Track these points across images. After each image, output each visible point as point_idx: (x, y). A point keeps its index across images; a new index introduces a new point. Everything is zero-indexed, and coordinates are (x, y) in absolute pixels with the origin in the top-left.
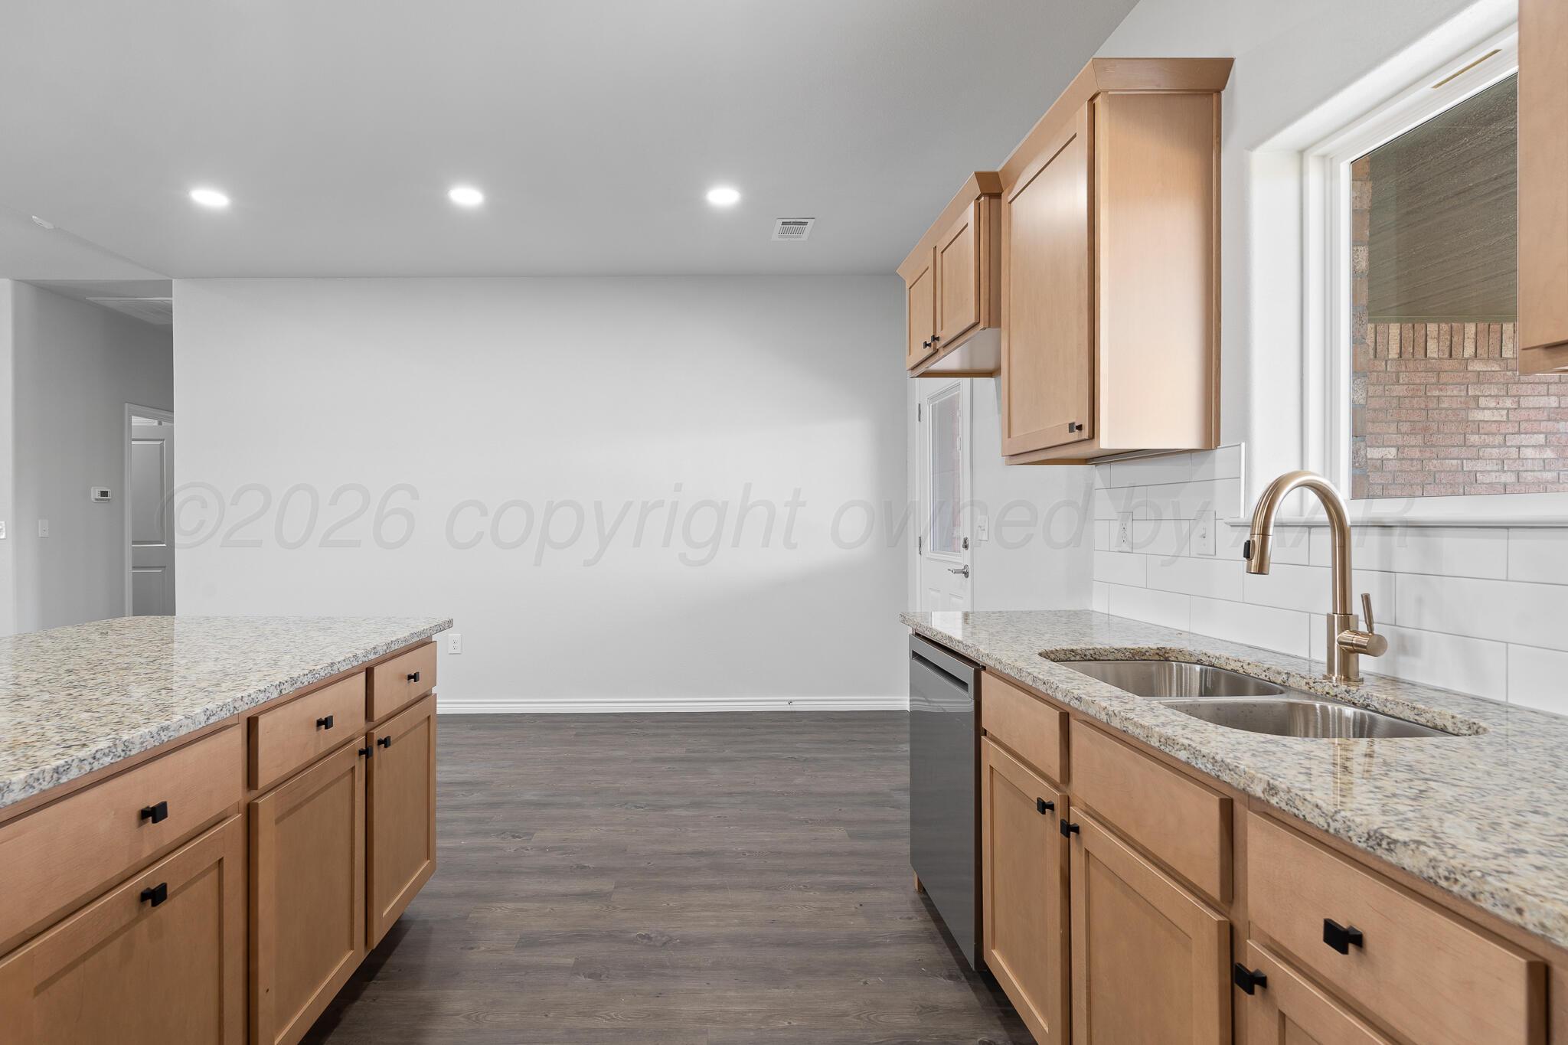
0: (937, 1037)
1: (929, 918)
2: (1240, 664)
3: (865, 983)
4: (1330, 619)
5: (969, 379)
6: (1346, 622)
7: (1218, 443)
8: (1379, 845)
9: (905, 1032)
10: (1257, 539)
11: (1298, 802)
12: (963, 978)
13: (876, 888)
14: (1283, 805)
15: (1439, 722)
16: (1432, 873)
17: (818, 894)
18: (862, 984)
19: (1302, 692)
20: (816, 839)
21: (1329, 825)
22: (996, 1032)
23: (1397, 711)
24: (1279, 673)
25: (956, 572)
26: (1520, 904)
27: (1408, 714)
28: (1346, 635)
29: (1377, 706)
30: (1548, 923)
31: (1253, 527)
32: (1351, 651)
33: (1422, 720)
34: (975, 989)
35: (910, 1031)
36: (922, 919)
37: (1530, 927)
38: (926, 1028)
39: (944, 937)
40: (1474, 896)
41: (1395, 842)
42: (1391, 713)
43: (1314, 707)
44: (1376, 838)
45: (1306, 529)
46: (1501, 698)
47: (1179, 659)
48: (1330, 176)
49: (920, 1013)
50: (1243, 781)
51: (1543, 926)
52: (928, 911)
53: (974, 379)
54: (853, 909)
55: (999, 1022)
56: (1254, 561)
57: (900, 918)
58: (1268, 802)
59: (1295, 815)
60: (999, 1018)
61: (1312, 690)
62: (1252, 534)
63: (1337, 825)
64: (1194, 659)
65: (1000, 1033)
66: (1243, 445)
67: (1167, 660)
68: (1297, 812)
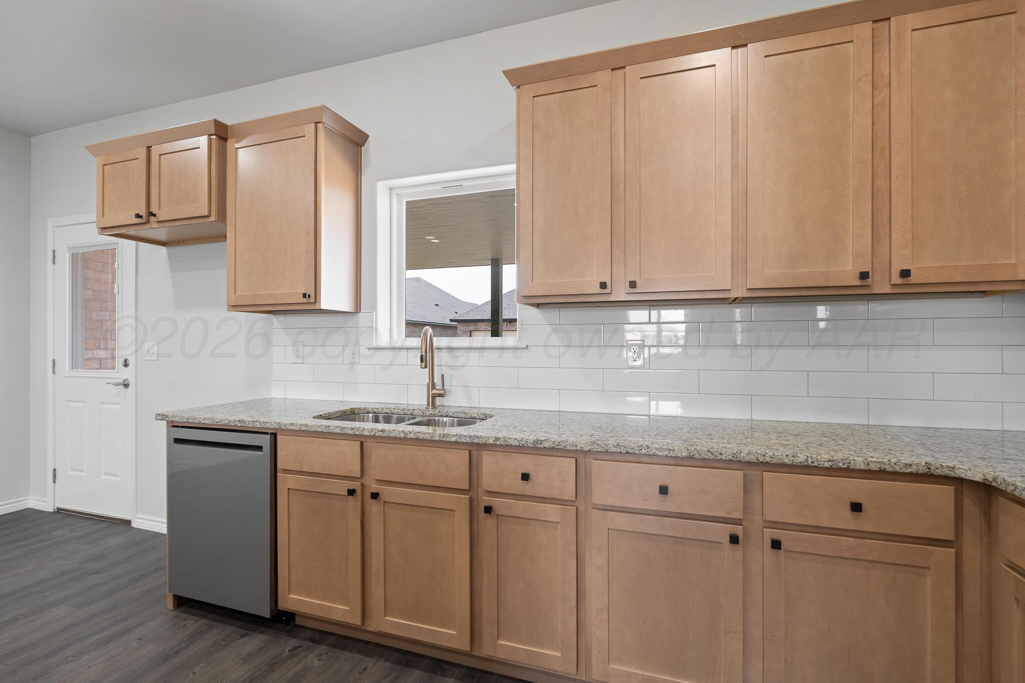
0: (265, 665)
1: (197, 618)
2: (389, 410)
3: (194, 673)
4: (428, 385)
5: (135, 242)
6: (434, 387)
7: (360, 310)
8: (537, 443)
9: (246, 676)
10: (423, 353)
11: (508, 440)
12: (250, 633)
13: (140, 624)
14: (502, 443)
15: (473, 416)
16: (553, 445)
17: (92, 654)
18: (192, 675)
19: (421, 416)
20: (43, 625)
21: (520, 444)
22: (291, 642)
23: (459, 415)
24: (409, 410)
25: (118, 384)
26: (576, 444)
27: (463, 416)
28: (435, 391)
29: (451, 415)
30: (583, 446)
31: (421, 349)
32: (434, 396)
33: (467, 416)
34: (262, 633)
35: (249, 674)
36: (194, 621)
37: (579, 449)
38: (255, 667)
39: (218, 622)
40: (565, 447)
41: (542, 441)
42: (456, 416)
43: (435, 420)
44: (536, 442)
45: (406, 350)
46: (478, 406)
47: (359, 412)
48: (399, 203)
49: (244, 663)
50: (484, 440)
51: (582, 447)
52: (192, 615)
53: (139, 242)
54: (135, 645)
55: (288, 638)
56: (423, 364)
57: (178, 629)
58: (496, 444)
59: (507, 445)
60: (287, 635)
61: (424, 414)
62: (422, 352)
63: (523, 442)
64: (365, 411)
65: (293, 641)
66: (374, 312)
67: (354, 414)
68: (507, 443)
